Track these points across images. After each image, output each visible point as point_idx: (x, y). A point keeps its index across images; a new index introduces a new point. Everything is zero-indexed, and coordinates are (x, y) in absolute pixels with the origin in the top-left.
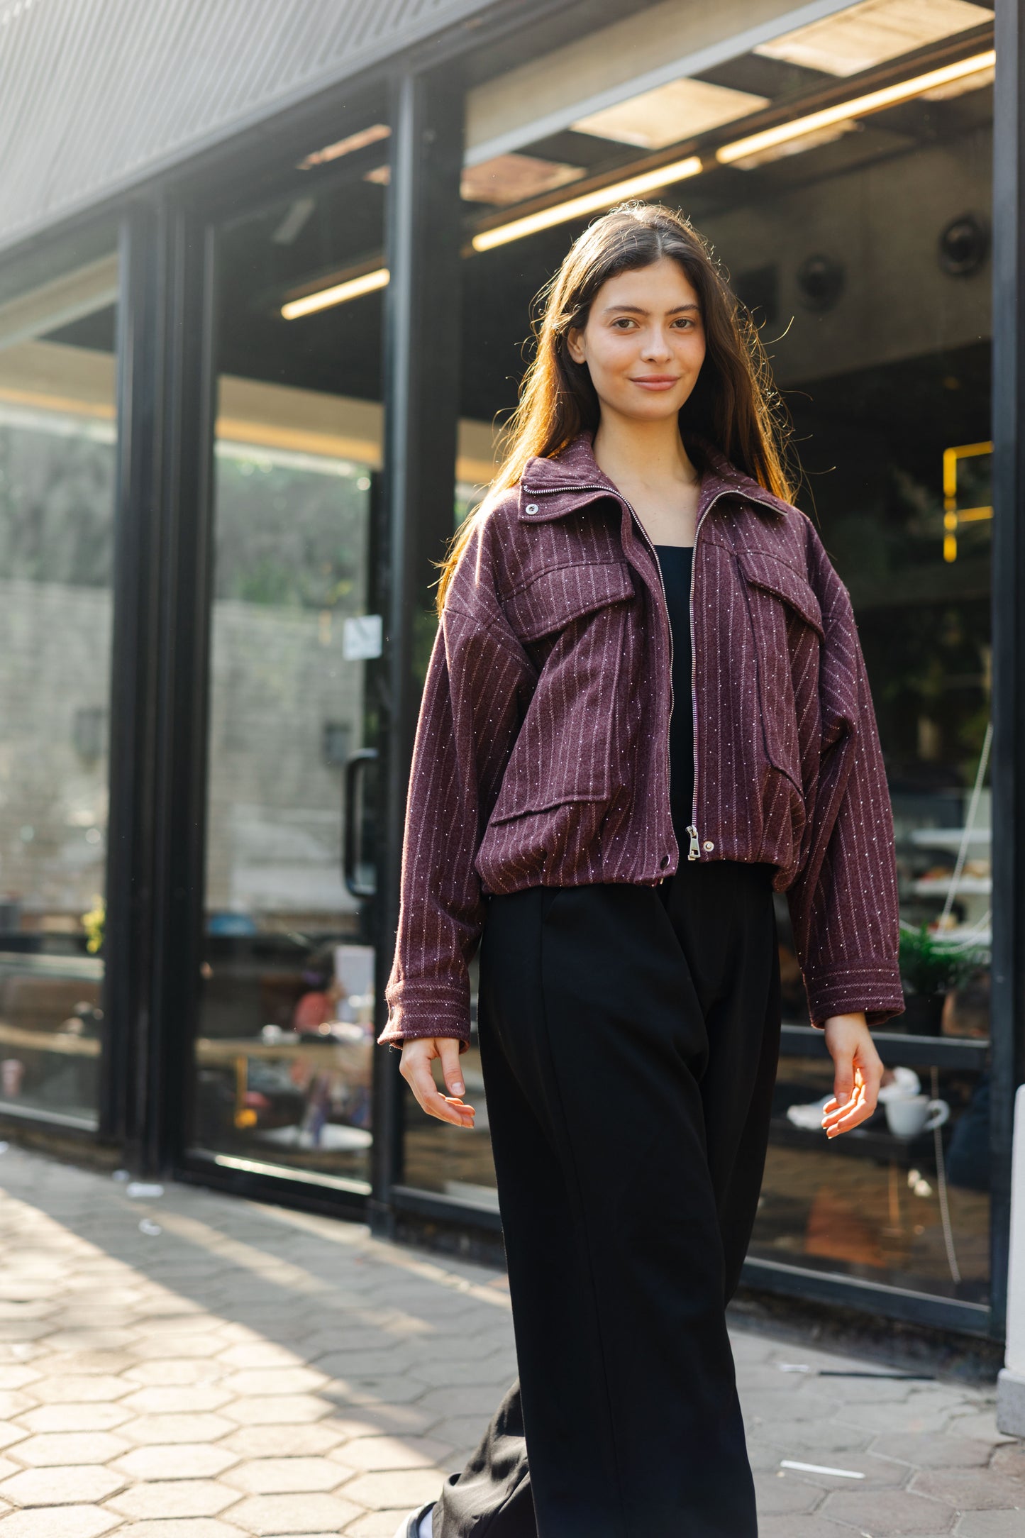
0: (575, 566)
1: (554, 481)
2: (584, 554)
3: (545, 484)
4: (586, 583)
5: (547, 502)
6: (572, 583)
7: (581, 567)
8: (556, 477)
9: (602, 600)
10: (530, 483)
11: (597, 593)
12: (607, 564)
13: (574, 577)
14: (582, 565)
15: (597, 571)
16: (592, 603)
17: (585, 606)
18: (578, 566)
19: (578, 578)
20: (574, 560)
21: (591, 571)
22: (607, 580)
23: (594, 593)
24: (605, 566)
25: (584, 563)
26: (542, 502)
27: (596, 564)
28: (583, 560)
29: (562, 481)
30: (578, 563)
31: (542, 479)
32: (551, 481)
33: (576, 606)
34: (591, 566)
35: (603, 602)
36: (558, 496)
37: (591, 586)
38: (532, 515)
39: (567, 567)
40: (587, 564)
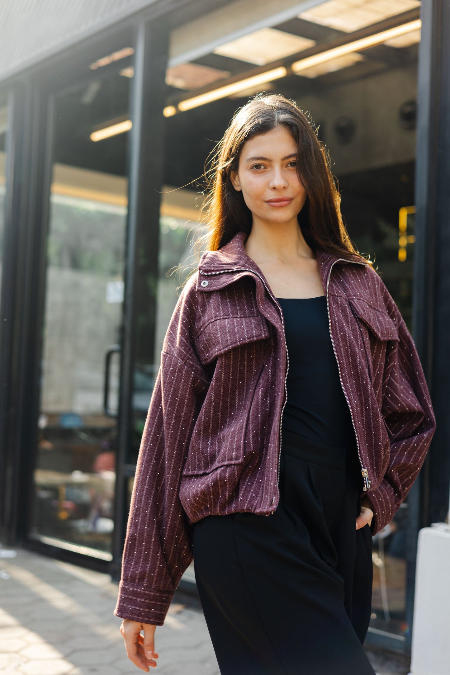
0: (233, 318)
1: (218, 267)
2: (239, 311)
3: (212, 269)
4: (241, 328)
5: (214, 279)
6: (232, 327)
7: (237, 318)
8: (219, 264)
9: (251, 338)
10: (204, 269)
11: (248, 333)
12: (253, 317)
13: (234, 324)
14: (238, 317)
15: (247, 321)
16: (244, 339)
17: (240, 341)
18: (236, 318)
19: (236, 324)
20: (233, 314)
21: (244, 321)
22: (253, 326)
23: (246, 333)
24: (251, 318)
25: (239, 316)
26: (211, 279)
27: (246, 317)
28: (238, 314)
29: (222, 267)
30: (235, 316)
31: (211, 266)
32: (216, 267)
33: (234, 340)
34: (243, 318)
35: (251, 339)
36: (220, 276)
37: (243, 329)
38: (205, 287)
39: (229, 318)
40: (241, 317)
